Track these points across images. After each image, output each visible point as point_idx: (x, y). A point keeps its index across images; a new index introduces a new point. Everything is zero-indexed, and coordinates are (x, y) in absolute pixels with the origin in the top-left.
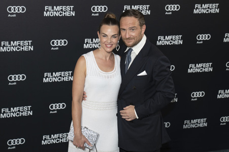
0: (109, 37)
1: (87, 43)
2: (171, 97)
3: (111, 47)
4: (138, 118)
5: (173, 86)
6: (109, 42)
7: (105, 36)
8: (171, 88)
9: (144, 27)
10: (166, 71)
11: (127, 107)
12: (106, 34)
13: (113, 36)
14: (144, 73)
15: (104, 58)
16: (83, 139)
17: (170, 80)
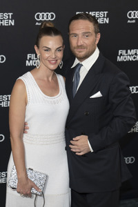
0: (53, 51)
1: (30, 59)
2: (132, 122)
3: (55, 63)
4: (92, 151)
5: (134, 109)
6: (54, 57)
7: (48, 50)
8: (131, 111)
9: (99, 36)
10: (125, 90)
11: (78, 138)
12: (49, 47)
13: (58, 49)
14: (98, 94)
15: (46, 79)
16: (30, 184)
17: (130, 102)
